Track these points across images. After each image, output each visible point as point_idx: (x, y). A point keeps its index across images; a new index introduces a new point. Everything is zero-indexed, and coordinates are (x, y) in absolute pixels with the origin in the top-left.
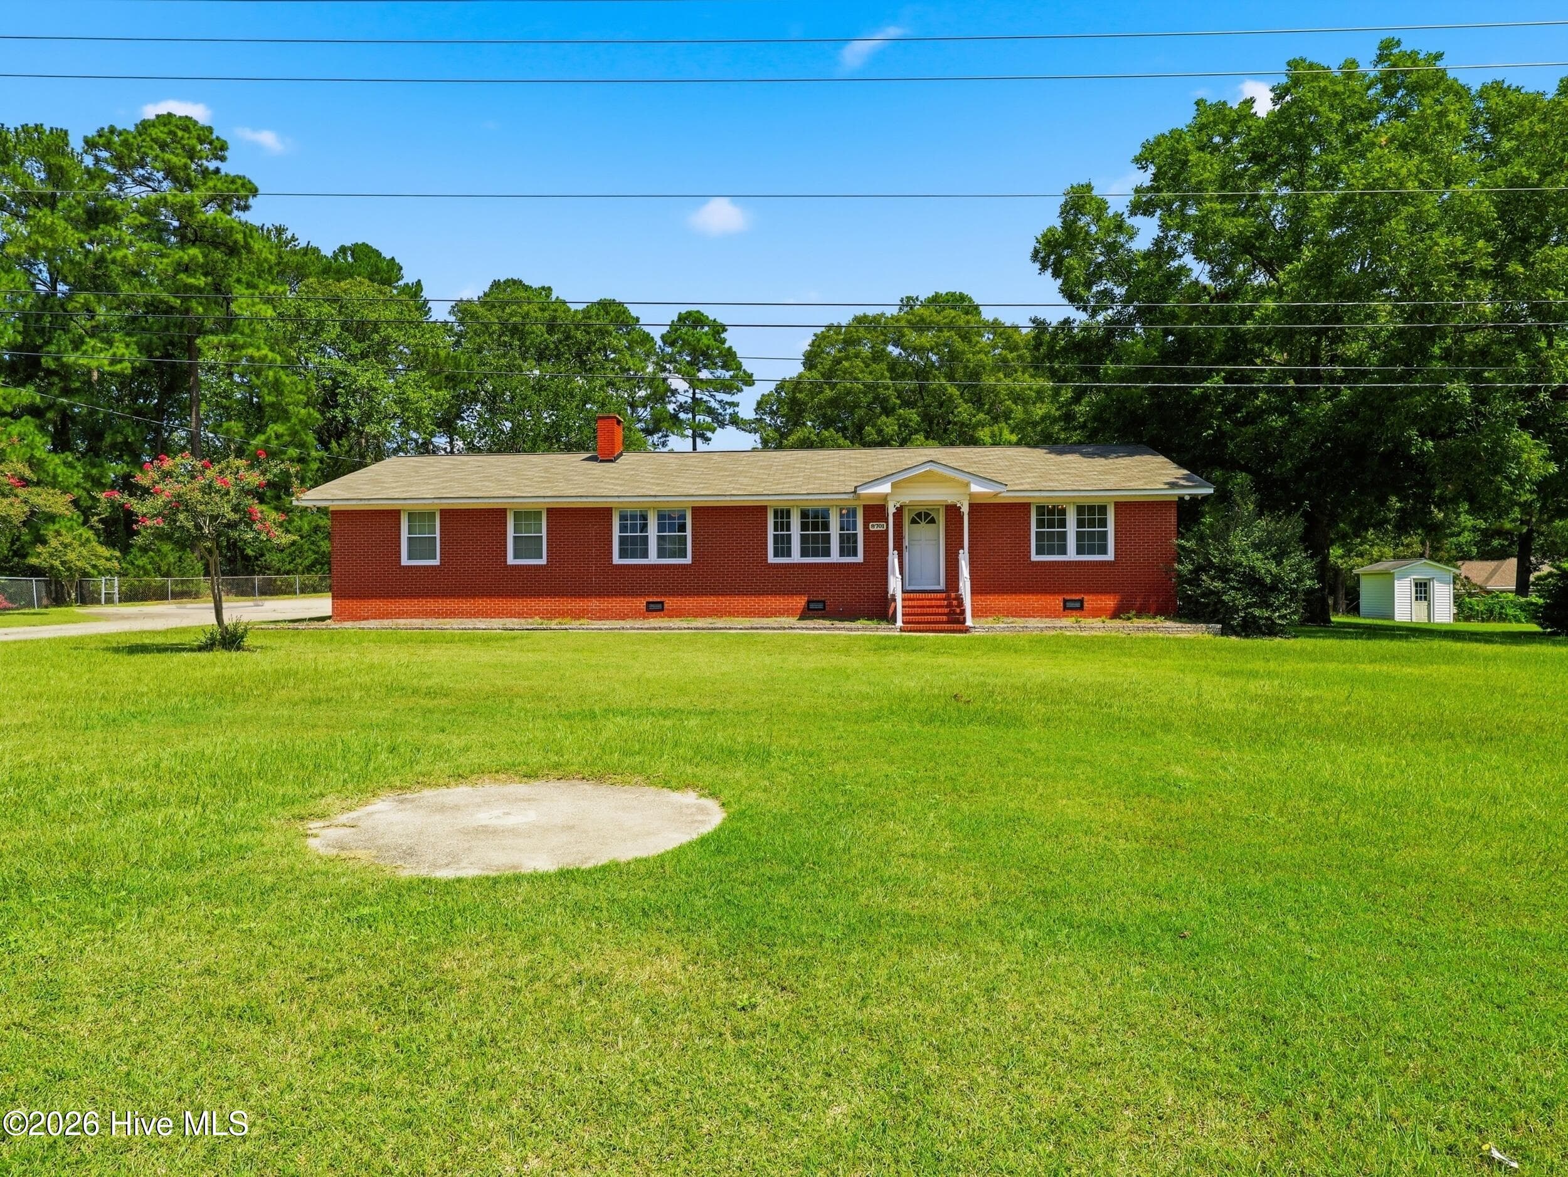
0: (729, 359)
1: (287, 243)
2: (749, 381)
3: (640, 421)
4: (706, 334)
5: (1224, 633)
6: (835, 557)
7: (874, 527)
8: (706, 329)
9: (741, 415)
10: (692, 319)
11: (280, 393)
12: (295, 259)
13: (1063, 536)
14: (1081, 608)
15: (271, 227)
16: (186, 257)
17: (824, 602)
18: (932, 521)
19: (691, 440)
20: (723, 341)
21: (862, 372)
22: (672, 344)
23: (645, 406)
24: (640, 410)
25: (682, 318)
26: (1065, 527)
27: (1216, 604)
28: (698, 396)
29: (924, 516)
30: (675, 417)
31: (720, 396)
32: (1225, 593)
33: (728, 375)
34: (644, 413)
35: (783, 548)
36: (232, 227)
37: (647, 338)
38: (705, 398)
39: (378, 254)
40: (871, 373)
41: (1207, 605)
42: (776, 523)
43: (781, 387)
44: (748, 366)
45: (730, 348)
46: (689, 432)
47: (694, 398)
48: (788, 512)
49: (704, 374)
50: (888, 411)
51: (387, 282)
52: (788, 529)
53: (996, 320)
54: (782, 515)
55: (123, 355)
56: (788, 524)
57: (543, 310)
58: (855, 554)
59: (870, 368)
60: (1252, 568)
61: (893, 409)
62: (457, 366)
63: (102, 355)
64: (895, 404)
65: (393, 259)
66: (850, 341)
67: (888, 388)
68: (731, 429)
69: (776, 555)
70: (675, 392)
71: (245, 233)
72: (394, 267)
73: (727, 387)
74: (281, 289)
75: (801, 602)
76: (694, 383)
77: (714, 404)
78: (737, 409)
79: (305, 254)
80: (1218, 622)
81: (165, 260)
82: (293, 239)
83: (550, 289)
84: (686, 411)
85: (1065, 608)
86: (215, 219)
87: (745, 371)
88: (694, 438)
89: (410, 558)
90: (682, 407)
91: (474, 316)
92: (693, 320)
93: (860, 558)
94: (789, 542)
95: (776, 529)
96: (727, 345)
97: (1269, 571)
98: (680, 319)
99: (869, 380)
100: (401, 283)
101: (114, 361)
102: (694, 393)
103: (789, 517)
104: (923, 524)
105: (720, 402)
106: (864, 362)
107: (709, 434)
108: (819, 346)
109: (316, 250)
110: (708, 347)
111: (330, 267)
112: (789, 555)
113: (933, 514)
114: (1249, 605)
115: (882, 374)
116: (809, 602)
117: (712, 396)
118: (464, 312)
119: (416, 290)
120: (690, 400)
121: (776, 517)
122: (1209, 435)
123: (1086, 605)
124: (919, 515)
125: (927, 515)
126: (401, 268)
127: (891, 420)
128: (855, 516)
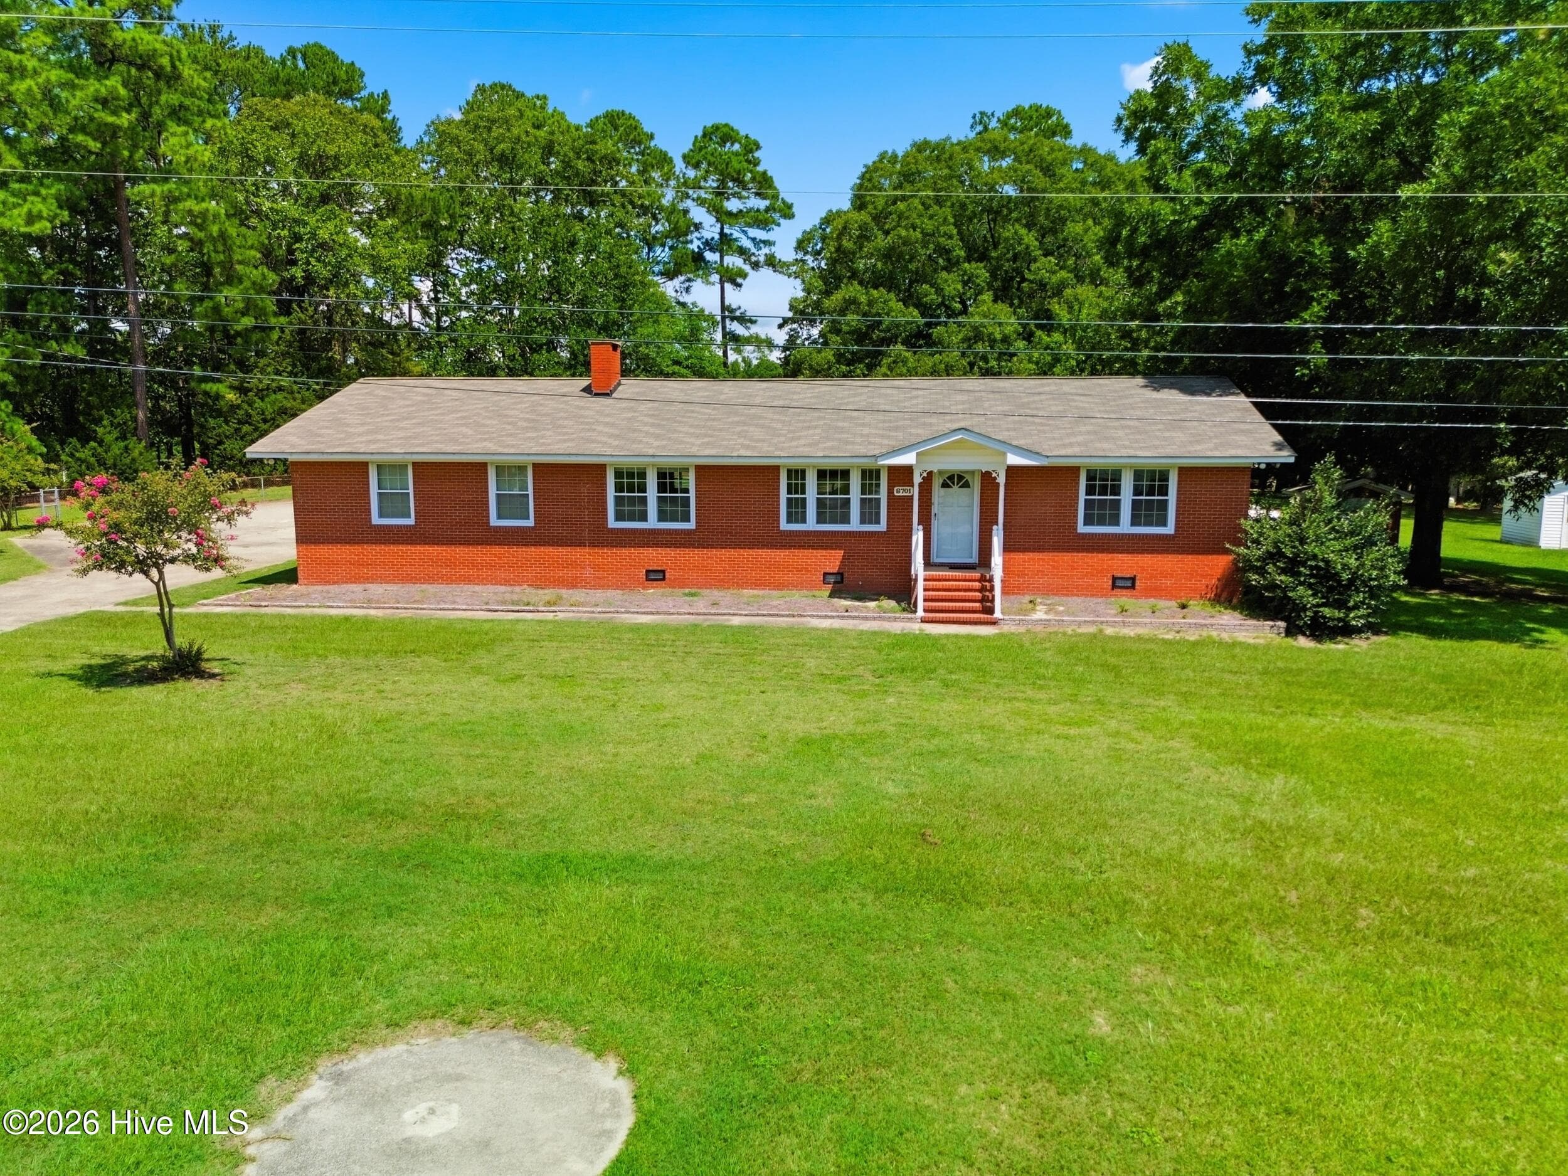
0: (764, 185)
1: (223, 43)
2: (787, 212)
3: (658, 263)
4: (737, 154)
5: (1290, 632)
6: (855, 524)
7: (900, 492)
8: (737, 147)
9: (778, 256)
10: (719, 134)
11: (228, 250)
12: (237, 63)
13: (1116, 505)
14: (1133, 587)
15: (204, 24)
16: (103, 90)
17: (841, 575)
18: (966, 485)
19: (718, 286)
20: (756, 163)
21: (920, 216)
22: (697, 166)
23: (663, 245)
24: (658, 250)
25: (707, 135)
26: (1119, 494)
27: (1282, 599)
28: (727, 231)
29: (956, 479)
30: (698, 258)
31: (754, 233)
32: (1294, 589)
33: (762, 204)
34: (662, 253)
35: (797, 510)
36: (155, 50)
37: (664, 160)
38: (736, 235)
39: (335, 59)
40: (931, 217)
41: (1271, 599)
42: (789, 485)
43: (827, 221)
44: (786, 194)
45: (765, 173)
46: (715, 278)
47: (722, 234)
48: (803, 472)
49: (733, 205)
50: (952, 265)
51: (348, 94)
52: (803, 492)
53: (1085, 145)
54: (797, 475)
55: (40, 211)
56: (803, 486)
57: (538, 127)
58: (878, 522)
59: (930, 212)
60: (1327, 562)
61: (958, 263)
62: (436, 211)
63: (16, 212)
64: (958, 257)
65: (353, 63)
66: (908, 177)
67: (951, 237)
68: (766, 272)
69: (789, 521)
70: (698, 227)
71: (171, 56)
72: (354, 74)
73: (763, 223)
74: (219, 124)
75: (815, 573)
76: (723, 216)
77: (746, 243)
78: (773, 249)
79: (248, 58)
80: (1282, 619)
81: (79, 94)
82: (231, 38)
83: (545, 97)
84: (712, 250)
85: (1114, 587)
86: (134, 39)
87: (784, 201)
88: (722, 283)
89: (381, 516)
90: (708, 244)
91: (456, 141)
92: (722, 134)
93: (882, 527)
94: (804, 506)
95: (789, 492)
96: (760, 169)
97: (1345, 567)
98: (704, 135)
99: (929, 226)
100: (363, 93)
101: (31, 219)
102: (722, 229)
103: (804, 478)
104: (955, 488)
105: (754, 239)
106: (923, 204)
107: (739, 280)
108: (870, 180)
109: (259, 51)
110: (739, 172)
111: (278, 76)
112: (804, 521)
113: (968, 477)
114: (1318, 606)
115: (945, 219)
116: (825, 574)
117: (745, 232)
118: (442, 134)
119: (379, 106)
120: (717, 237)
121: (789, 478)
122: (1303, 375)
123: (1138, 583)
124: (951, 478)
125: (960, 478)
126: (362, 75)
127: (952, 276)
128: (878, 478)
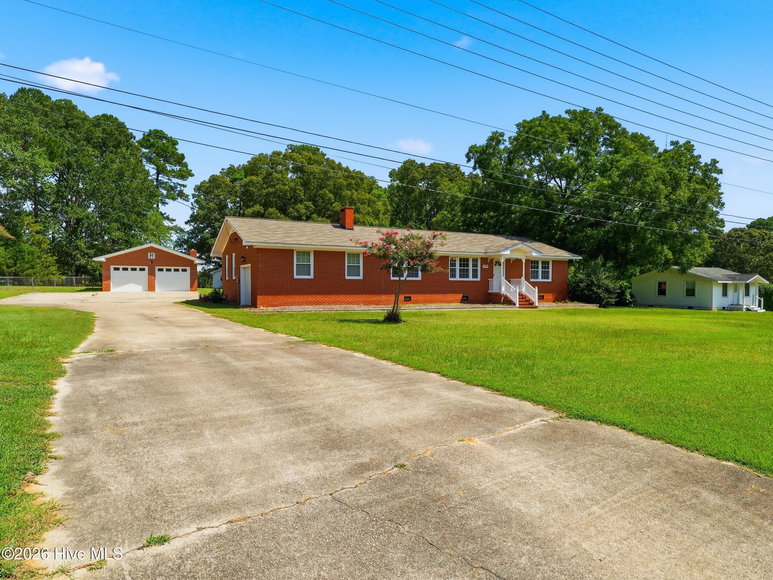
2: (191, 174)
6: (471, 279)
7: (484, 266)
8: (166, 141)
10: (157, 134)
13: (537, 272)
17: (468, 297)
18: (500, 265)
20: (176, 149)
22: (148, 147)
26: (538, 269)
29: (498, 263)
31: (175, 180)
33: (179, 169)
35: (453, 274)
42: (451, 264)
45: (181, 154)
56: (455, 264)
58: (477, 277)
69: (451, 277)
73: (179, 176)
75: (460, 296)
85: (539, 299)
87: (188, 168)
89: (297, 274)
93: (479, 279)
94: (455, 272)
96: (178, 152)
98: (149, 133)
103: (455, 261)
104: (497, 266)
105: (174, 183)
112: (455, 277)
114: (608, 298)
116: (463, 297)
117: (169, 179)
123: (544, 297)
128: (477, 262)
